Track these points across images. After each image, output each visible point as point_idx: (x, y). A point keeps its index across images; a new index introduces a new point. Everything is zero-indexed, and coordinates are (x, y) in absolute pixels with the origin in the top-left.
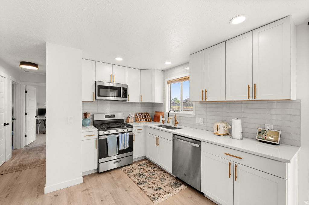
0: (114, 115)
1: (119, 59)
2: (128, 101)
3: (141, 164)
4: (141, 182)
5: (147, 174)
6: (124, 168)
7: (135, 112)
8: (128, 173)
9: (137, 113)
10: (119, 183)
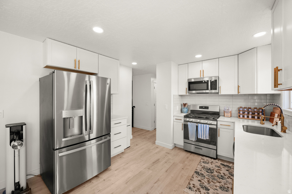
0: (208, 107)
1: (198, 56)
2: (219, 94)
3: (225, 164)
4: (200, 173)
5: (215, 173)
6: (205, 158)
7: (239, 106)
8: (201, 162)
9: (241, 107)
10: (186, 163)
